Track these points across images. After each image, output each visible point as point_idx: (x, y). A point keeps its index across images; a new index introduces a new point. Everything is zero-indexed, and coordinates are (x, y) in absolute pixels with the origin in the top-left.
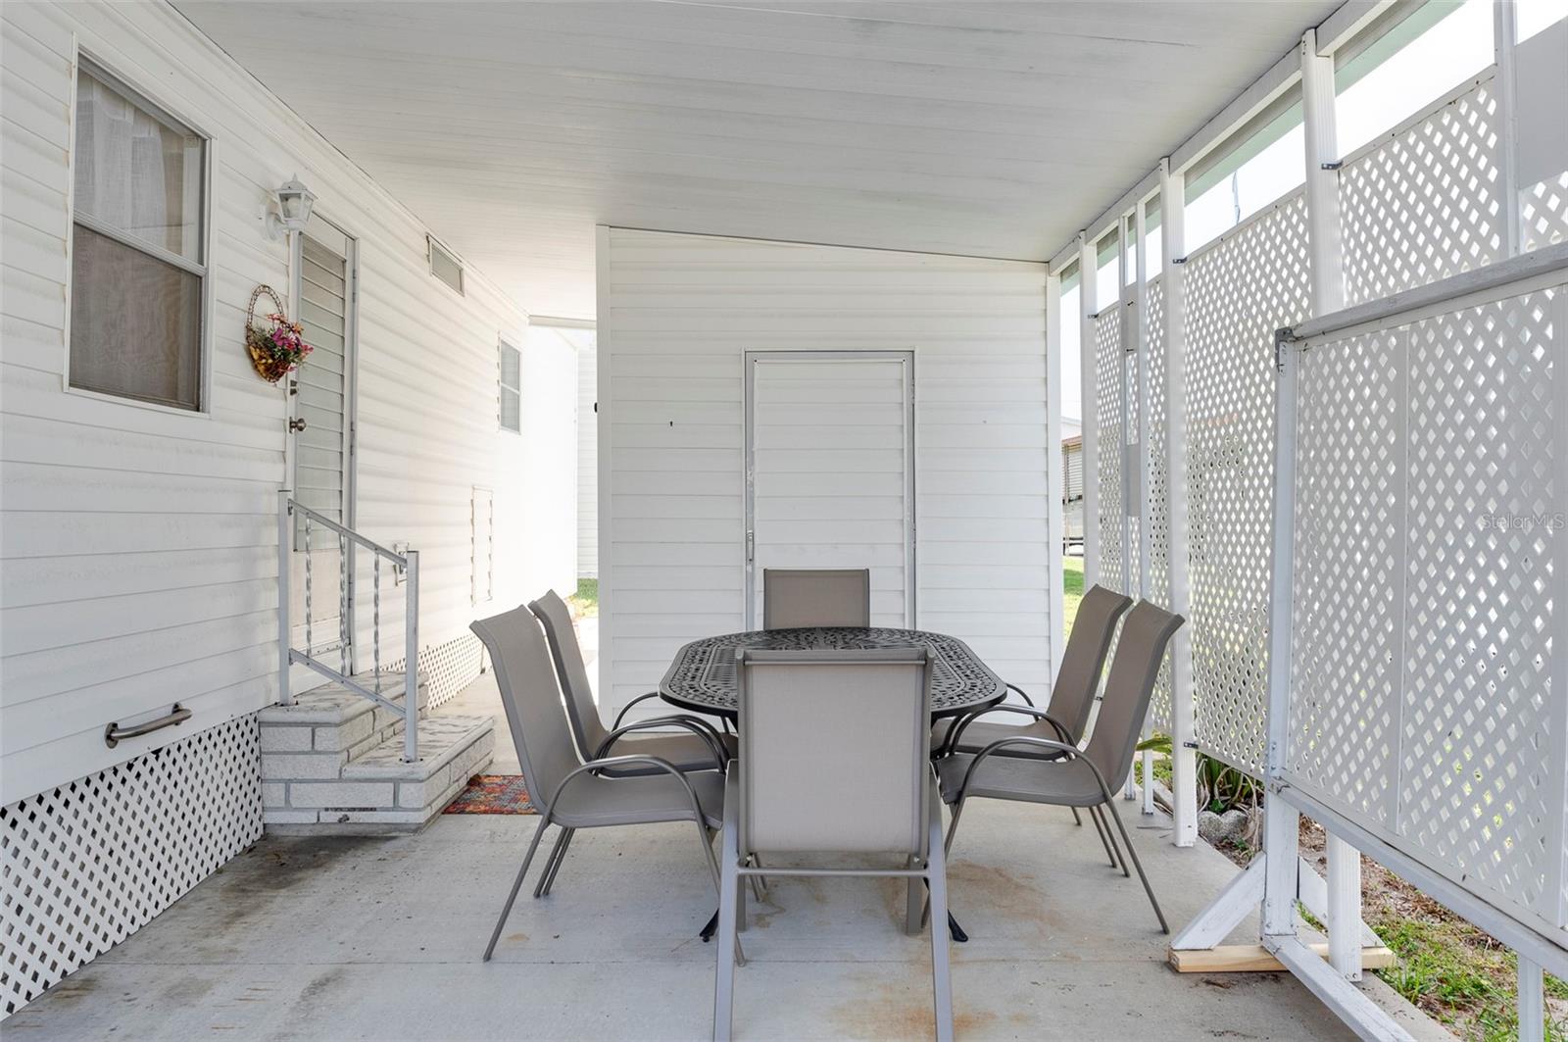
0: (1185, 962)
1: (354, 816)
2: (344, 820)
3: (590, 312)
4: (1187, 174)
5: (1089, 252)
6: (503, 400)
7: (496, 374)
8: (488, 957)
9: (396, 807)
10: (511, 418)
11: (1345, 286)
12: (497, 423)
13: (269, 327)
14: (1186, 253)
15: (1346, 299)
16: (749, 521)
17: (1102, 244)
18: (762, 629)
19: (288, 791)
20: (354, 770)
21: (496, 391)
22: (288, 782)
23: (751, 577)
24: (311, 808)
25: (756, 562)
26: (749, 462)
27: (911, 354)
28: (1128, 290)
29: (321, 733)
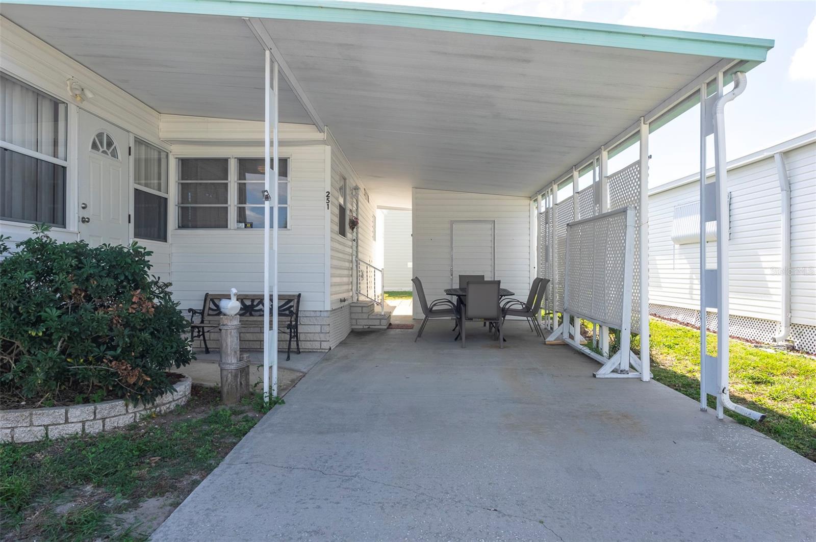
0: (547, 343)
1: (371, 327)
2: (369, 327)
4: (558, 185)
5: (540, 197)
6: (373, 232)
7: (373, 224)
9: (380, 325)
11: (579, 215)
12: (373, 239)
13: (351, 218)
14: (558, 203)
15: (580, 218)
16: (452, 265)
17: (543, 196)
18: (458, 287)
19: (356, 321)
20: (370, 317)
21: (372, 229)
22: (357, 319)
23: (452, 279)
24: (362, 325)
25: (454, 276)
26: (452, 250)
27: (494, 221)
28: (547, 209)
29: (364, 308)
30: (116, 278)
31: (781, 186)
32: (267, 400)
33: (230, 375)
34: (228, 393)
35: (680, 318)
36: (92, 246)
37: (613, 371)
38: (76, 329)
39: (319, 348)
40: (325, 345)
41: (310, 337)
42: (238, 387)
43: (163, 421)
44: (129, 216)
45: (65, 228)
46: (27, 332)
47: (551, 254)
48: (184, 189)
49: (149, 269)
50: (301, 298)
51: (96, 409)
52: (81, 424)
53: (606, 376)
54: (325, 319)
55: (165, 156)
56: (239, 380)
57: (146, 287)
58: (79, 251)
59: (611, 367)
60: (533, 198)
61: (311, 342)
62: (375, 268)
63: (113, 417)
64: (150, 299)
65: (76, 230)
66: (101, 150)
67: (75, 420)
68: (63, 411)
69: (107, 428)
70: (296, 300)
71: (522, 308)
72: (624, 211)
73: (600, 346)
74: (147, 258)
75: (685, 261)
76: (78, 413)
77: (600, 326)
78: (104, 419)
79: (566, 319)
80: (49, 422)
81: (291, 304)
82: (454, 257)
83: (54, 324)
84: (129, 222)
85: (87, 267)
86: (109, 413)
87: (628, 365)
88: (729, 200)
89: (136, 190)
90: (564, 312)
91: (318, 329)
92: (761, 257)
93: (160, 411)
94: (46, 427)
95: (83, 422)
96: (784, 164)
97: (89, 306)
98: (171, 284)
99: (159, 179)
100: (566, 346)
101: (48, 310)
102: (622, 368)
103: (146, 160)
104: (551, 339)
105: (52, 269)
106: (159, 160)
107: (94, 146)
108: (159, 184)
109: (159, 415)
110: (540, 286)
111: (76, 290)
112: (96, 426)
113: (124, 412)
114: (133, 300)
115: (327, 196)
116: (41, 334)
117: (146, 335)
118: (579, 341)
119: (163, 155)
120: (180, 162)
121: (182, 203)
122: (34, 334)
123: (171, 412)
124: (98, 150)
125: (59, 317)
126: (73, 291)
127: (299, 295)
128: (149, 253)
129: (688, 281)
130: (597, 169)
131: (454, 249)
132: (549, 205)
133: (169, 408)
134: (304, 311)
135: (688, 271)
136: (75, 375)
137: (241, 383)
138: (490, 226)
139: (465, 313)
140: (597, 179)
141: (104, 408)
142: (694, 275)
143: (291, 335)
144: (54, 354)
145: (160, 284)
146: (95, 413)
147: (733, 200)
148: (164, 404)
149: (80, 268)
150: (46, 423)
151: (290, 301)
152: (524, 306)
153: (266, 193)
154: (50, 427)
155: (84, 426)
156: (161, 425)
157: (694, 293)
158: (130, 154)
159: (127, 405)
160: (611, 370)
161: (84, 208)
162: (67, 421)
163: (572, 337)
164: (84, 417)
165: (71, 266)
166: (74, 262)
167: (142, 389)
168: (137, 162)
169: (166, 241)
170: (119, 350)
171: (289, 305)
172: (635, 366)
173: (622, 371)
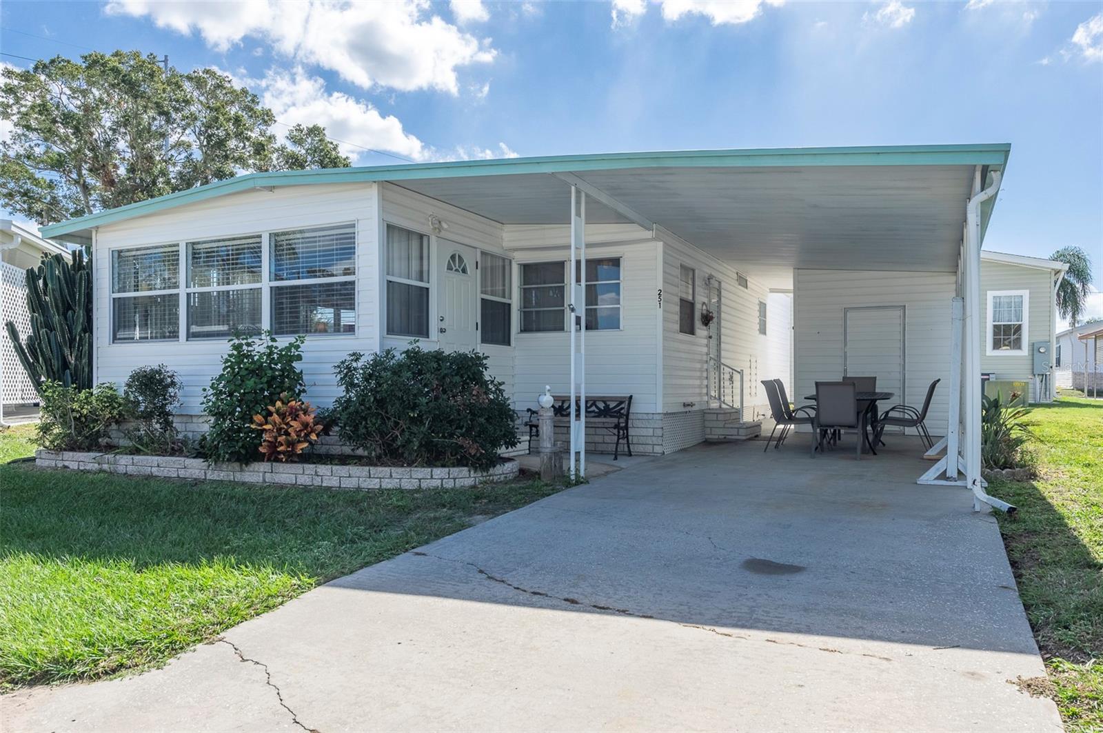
0: (925, 457)
1: (727, 437)
2: (725, 438)
3: (791, 287)
6: (760, 324)
7: (758, 314)
8: (765, 451)
9: (738, 435)
10: (763, 331)
12: (758, 332)
13: (705, 312)
16: (845, 365)
19: (711, 430)
20: (726, 426)
21: (758, 320)
24: (717, 434)
26: (845, 345)
27: (905, 306)
29: (719, 416)
30: (462, 377)
32: (573, 477)
33: (545, 457)
34: (544, 471)
36: (447, 353)
37: (938, 478)
38: (437, 412)
39: (651, 451)
40: (658, 449)
41: (642, 440)
42: (553, 467)
43: (494, 485)
44: (477, 324)
45: (428, 337)
46: (408, 413)
48: (526, 293)
49: (486, 370)
50: (632, 401)
51: (449, 471)
52: (440, 481)
53: (932, 483)
54: (658, 421)
55: (508, 264)
56: (553, 462)
57: (484, 384)
58: (438, 357)
59: (935, 473)
61: (644, 446)
62: (733, 369)
63: (461, 478)
64: (486, 393)
65: (436, 339)
66: (454, 269)
67: (437, 477)
68: (430, 469)
69: (457, 485)
70: (627, 402)
74: (485, 362)
76: (439, 472)
78: (455, 479)
80: (421, 477)
81: (623, 406)
82: (848, 355)
83: (424, 408)
84: (477, 329)
85: (443, 369)
86: (457, 475)
87: (956, 471)
89: (482, 299)
91: (650, 432)
93: (493, 479)
94: (420, 480)
95: (442, 479)
97: (445, 397)
98: (504, 383)
99: (504, 285)
101: (420, 398)
102: (949, 474)
103: (492, 268)
104: (931, 452)
105: (422, 371)
106: (504, 267)
107: (450, 268)
108: (504, 291)
109: (492, 482)
111: (437, 385)
112: (450, 483)
113: (468, 476)
114: (474, 393)
115: (659, 294)
116: (416, 415)
117: (482, 420)
119: (507, 263)
120: (522, 267)
121: (525, 307)
122: (412, 415)
123: (501, 482)
124: (452, 269)
125: (427, 403)
126: (435, 386)
127: (631, 397)
128: (486, 358)
131: (848, 344)
133: (499, 479)
134: (637, 413)
136: (436, 446)
137: (555, 465)
138: (899, 313)
141: (455, 471)
143: (618, 436)
144: (424, 429)
145: (496, 382)
146: (449, 474)
148: (496, 475)
149: (439, 370)
150: (419, 478)
151: (621, 403)
153: (572, 307)
154: (422, 480)
155: (442, 482)
156: (493, 488)
158: (477, 268)
159: (469, 471)
160: (935, 477)
161: (441, 320)
162: (432, 478)
164: (443, 475)
165: (434, 368)
166: (435, 365)
167: (478, 459)
168: (484, 270)
169: (510, 345)
170: (464, 430)
171: (621, 407)
172: (962, 470)
173: (948, 479)
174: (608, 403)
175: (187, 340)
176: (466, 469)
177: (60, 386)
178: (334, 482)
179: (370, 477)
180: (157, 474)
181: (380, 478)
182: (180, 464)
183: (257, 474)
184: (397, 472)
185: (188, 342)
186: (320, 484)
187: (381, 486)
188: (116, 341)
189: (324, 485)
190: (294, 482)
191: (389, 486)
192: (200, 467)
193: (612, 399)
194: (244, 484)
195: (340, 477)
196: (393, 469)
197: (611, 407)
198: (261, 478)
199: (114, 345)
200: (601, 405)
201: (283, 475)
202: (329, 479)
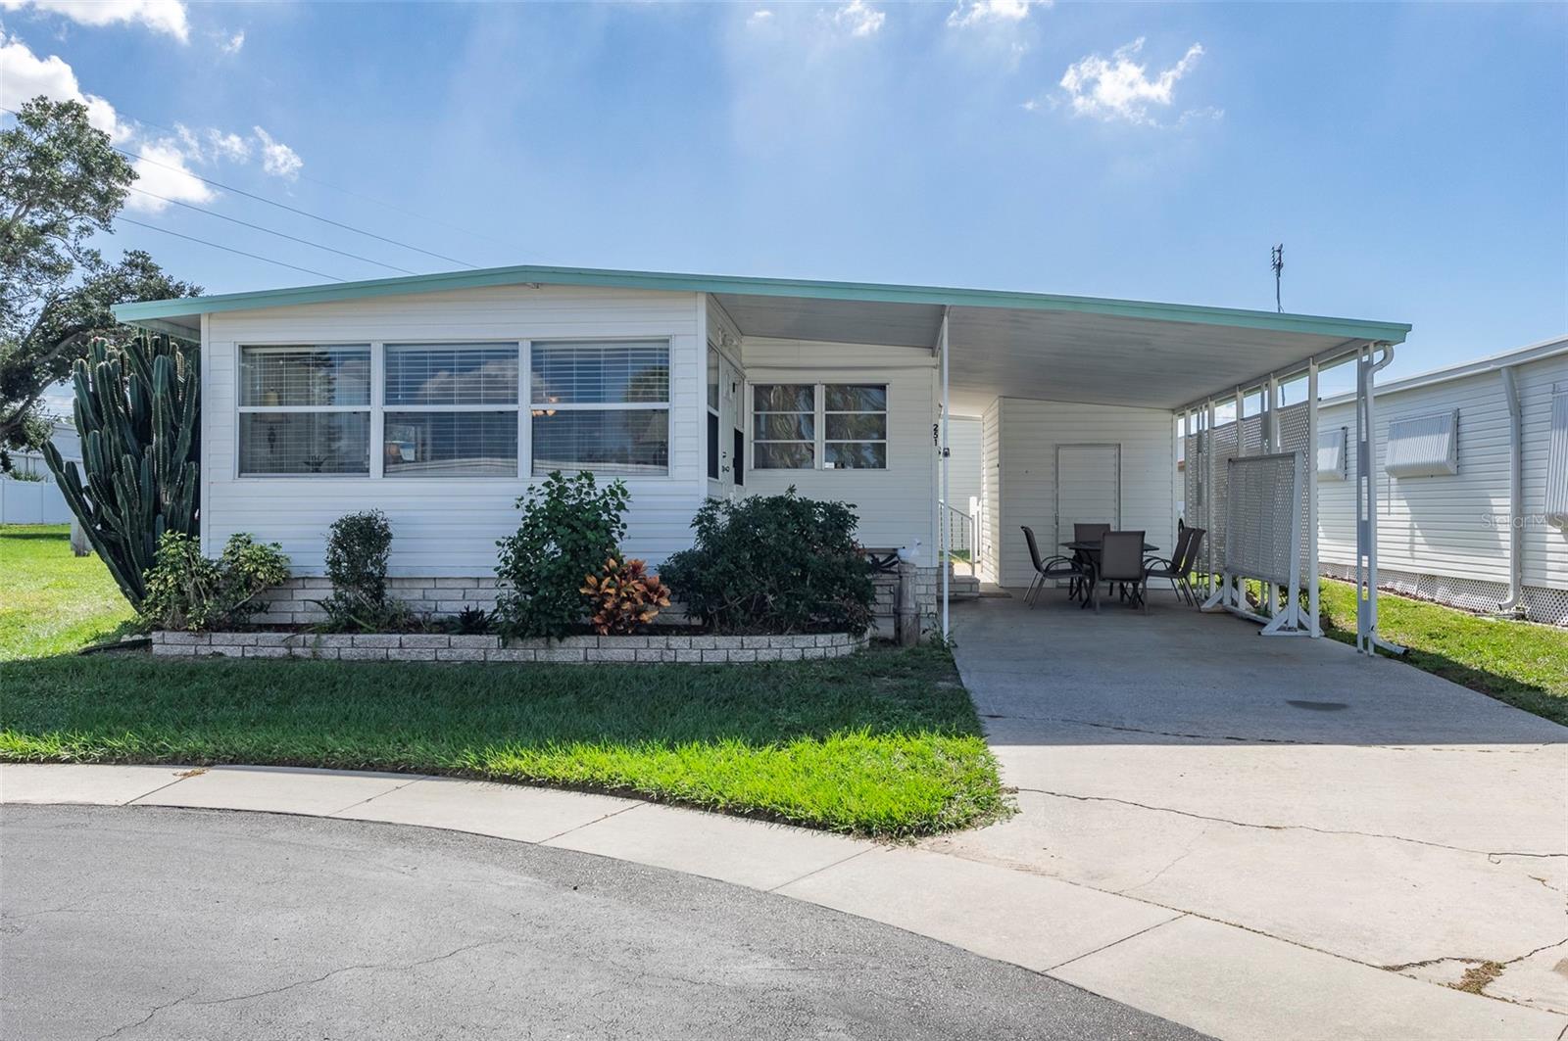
0: (1202, 610)
2: (956, 595)
4: (1216, 401)
5: (1189, 411)
11: (1245, 449)
14: (1216, 426)
15: (1244, 453)
16: (1057, 510)
17: (1194, 410)
23: (1057, 530)
25: (1060, 524)
26: (1057, 487)
27: (1120, 445)
28: (1199, 431)
31: (1510, 409)
32: (947, 642)
35: (1398, 586)
37: (1278, 630)
44: (733, 459)
45: (717, 478)
47: (1206, 495)
48: (761, 421)
53: (1273, 634)
54: (933, 577)
59: (1277, 624)
60: (1180, 410)
62: (963, 515)
63: (842, 645)
65: (721, 480)
71: (1165, 568)
72: (1292, 456)
73: (1269, 609)
75: (1404, 503)
76: (822, 640)
77: (1269, 585)
79: (1228, 582)
81: (895, 559)
82: (1060, 498)
84: (733, 466)
87: (1297, 622)
88: (1456, 419)
89: (734, 429)
90: (1226, 574)
91: (925, 589)
92: (1492, 500)
94: (803, 649)
96: (1512, 381)
99: (740, 411)
100: (1228, 613)
102: (1290, 625)
104: (1207, 606)
108: (740, 418)
110: (1190, 539)
115: (935, 430)
118: (1244, 606)
120: (754, 389)
121: (760, 439)
129: (1408, 532)
130: (1266, 392)
131: (1060, 486)
132: (1203, 426)
135: (1408, 517)
138: (1113, 452)
139: (1099, 573)
140: (1266, 410)
142: (1415, 523)
146: (832, 641)
147: (1463, 420)
150: (802, 647)
151: (890, 556)
152: (1169, 565)
154: (805, 650)
155: (825, 651)
157: (1416, 549)
158: (734, 391)
159: (849, 637)
160: (1278, 627)
161: (724, 456)
162: (816, 647)
163: (1235, 603)
164: (826, 643)
169: (742, 484)
171: (893, 560)
172: (1304, 623)
173: (1290, 629)
174: (876, 556)
175: (384, 476)
176: (846, 635)
177: (182, 538)
178: (694, 656)
179: (742, 649)
180: (398, 657)
181: (756, 649)
182: (440, 643)
183: (574, 651)
184: (777, 641)
185: (386, 480)
186: (673, 659)
187: (756, 658)
188: (243, 475)
189: (678, 660)
190: (633, 658)
191: (768, 658)
192: (476, 646)
193: (881, 551)
194: (552, 664)
195: (702, 650)
196: (772, 638)
197: (881, 561)
198: (582, 656)
199: (241, 480)
200: (868, 559)
201: (616, 651)
202: (687, 653)
